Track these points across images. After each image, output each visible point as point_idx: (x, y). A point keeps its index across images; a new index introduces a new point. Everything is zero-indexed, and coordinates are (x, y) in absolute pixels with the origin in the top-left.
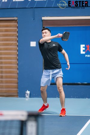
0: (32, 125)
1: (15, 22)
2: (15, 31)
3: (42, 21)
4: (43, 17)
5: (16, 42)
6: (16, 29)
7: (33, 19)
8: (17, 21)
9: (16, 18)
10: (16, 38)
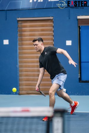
0: (58, 121)
1: (51, 22)
2: (51, 30)
3: (78, 20)
4: (78, 16)
5: (52, 41)
6: (52, 29)
7: (68, 18)
8: (53, 21)
9: (51, 18)
10: (52, 37)
